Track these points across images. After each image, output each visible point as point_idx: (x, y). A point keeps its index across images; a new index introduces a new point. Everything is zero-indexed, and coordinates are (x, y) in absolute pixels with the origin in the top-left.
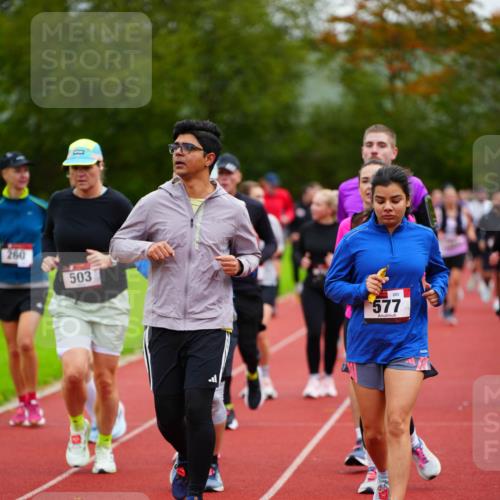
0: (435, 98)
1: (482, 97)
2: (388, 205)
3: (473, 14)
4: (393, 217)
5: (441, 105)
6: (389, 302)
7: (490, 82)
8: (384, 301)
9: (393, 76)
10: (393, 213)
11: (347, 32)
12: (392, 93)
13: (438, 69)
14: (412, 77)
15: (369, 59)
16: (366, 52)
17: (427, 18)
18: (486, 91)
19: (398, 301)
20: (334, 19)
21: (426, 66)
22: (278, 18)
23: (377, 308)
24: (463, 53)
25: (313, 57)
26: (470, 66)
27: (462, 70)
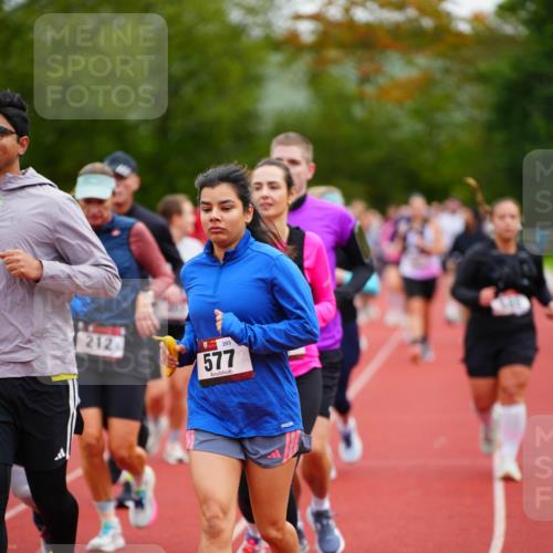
0: (409, 104)
2: (216, 213)
3: (448, 15)
4: (223, 231)
5: (417, 113)
6: (219, 354)
7: (468, 88)
8: (214, 354)
9: (364, 80)
10: (222, 225)
11: (314, 32)
12: (361, 98)
14: (382, 80)
15: (335, 62)
16: (332, 53)
19: (231, 352)
20: (298, 17)
21: (399, 69)
22: (235, 16)
23: (208, 365)
25: (275, 58)
26: (447, 71)
27: (438, 76)
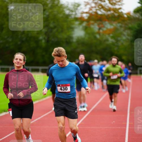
0: (111, 35)
1: (124, 35)
3: (122, 12)
7: (126, 31)
9: (100, 29)
12: (99, 33)
13: (112, 27)
14: (105, 29)
15: (93, 24)
16: (92, 22)
17: (109, 13)
18: (125, 33)
20: (83, 13)
21: (109, 26)
22: (67, 12)
24: (119, 23)
26: (121, 27)
27: (119, 28)
